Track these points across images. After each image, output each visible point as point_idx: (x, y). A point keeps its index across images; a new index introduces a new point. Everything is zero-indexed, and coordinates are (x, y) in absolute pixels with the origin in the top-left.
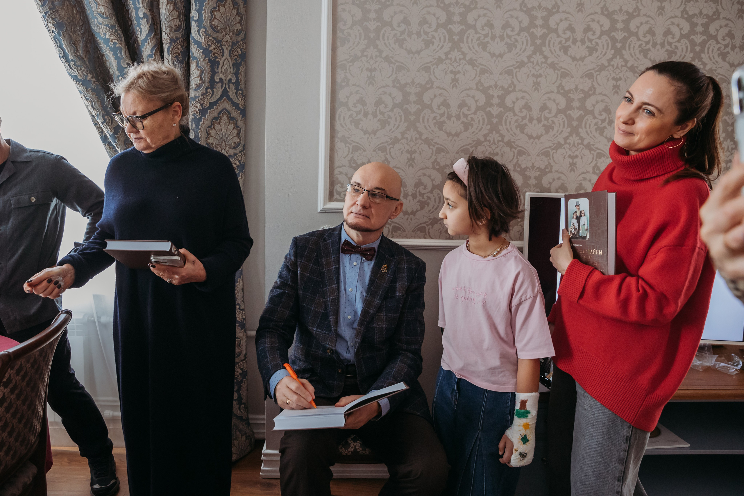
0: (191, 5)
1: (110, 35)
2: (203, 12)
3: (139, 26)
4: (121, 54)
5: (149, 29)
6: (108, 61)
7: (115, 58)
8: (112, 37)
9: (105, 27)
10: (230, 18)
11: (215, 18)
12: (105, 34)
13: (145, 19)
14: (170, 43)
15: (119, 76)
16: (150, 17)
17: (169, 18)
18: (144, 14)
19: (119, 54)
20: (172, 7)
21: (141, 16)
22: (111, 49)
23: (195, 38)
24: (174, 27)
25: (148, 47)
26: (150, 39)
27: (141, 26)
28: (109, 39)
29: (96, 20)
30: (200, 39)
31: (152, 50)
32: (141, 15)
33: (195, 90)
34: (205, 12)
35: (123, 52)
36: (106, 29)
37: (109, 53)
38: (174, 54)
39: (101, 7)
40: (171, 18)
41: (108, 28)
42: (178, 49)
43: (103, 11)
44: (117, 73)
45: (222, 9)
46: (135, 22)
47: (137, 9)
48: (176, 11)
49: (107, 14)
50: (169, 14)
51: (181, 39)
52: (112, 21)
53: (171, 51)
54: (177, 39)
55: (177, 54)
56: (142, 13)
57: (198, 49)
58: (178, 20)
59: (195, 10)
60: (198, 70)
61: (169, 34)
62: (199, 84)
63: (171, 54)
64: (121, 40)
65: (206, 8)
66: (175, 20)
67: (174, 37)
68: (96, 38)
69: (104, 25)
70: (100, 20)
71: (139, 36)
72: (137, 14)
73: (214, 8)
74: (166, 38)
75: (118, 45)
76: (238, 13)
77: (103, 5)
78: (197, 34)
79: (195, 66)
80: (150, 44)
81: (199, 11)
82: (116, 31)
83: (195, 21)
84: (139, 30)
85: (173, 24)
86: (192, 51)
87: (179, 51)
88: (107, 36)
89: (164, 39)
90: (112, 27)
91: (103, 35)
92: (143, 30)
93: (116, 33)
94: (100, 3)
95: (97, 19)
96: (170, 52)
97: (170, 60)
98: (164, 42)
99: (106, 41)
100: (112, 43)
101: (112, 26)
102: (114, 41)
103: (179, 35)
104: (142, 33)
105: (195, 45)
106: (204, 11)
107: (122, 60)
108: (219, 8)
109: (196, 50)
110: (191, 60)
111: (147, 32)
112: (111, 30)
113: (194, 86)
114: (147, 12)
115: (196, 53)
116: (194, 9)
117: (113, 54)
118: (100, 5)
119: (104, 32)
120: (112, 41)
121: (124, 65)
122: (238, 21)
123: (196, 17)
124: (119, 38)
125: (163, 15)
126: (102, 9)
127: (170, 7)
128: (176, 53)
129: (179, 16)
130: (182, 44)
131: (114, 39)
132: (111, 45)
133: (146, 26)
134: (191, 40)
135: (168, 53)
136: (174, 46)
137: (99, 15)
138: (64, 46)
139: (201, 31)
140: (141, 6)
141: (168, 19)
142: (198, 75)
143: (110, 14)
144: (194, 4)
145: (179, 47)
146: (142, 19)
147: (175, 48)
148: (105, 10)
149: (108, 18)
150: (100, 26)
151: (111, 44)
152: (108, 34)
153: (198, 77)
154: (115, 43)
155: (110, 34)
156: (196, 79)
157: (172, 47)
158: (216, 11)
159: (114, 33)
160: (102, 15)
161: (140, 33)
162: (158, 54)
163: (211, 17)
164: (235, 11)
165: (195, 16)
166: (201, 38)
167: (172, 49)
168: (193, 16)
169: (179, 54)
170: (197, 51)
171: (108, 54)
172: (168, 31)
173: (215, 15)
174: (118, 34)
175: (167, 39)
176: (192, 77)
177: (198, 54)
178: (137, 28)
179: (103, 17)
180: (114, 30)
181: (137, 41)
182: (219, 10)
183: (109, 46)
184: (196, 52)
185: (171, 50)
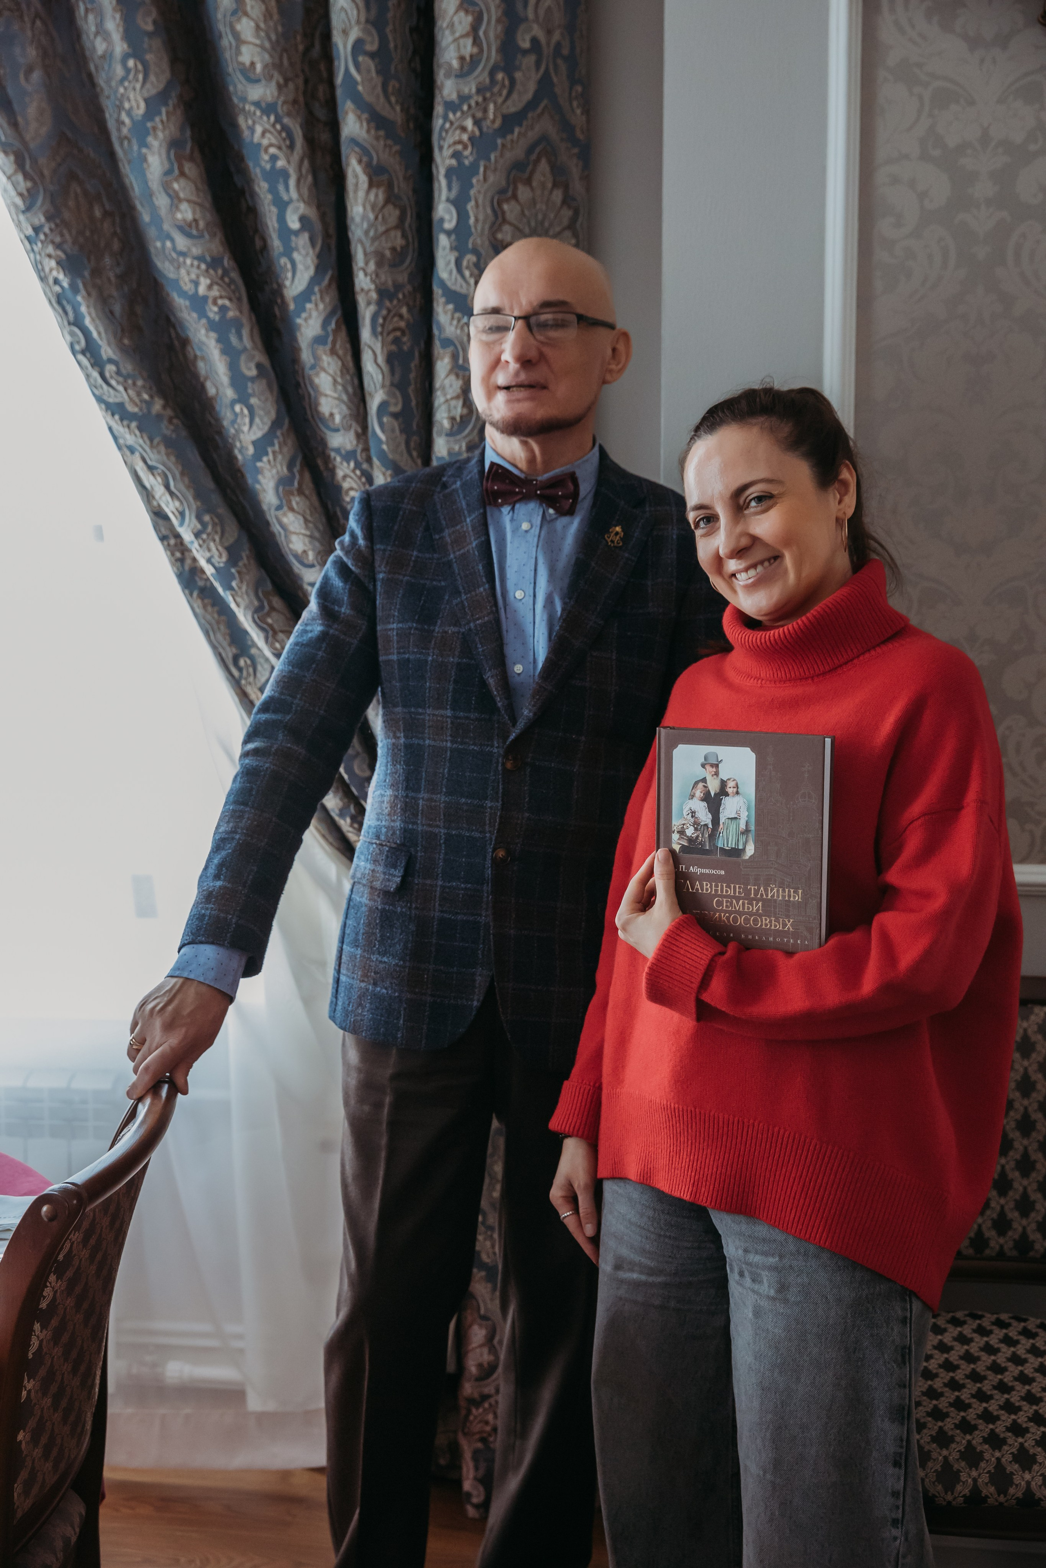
0: (436, 186)
1: (210, 287)
2: (470, 206)
3: (288, 251)
4: (240, 338)
5: (316, 261)
6: (203, 358)
7: (224, 352)
8: (215, 292)
9: (196, 263)
10: (545, 216)
11: (504, 221)
12: (196, 284)
13: (306, 236)
14: (380, 303)
15: (233, 403)
16: (318, 226)
17: (376, 230)
18: (302, 219)
19: (234, 340)
20: (381, 197)
21: (295, 225)
22: (212, 326)
23: (449, 284)
24: (388, 253)
25: (314, 314)
26: (321, 291)
27: (295, 255)
28: (205, 298)
29: (168, 244)
30: (461, 286)
31: (325, 324)
32: (293, 221)
33: (451, 434)
34: (477, 205)
35: (245, 332)
36: (198, 267)
37: (207, 336)
38: (388, 334)
39: (184, 206)
40: (381, 229)
41: (203, 266)
42: (401, 317)
43: (189, 216)
44: (230, 393)
45: (523, 193)
46: (276, 243)
47: (282, 206)
48: (395, 206)
49: (202, 224)
50: (376, 218)
51: (408, 288)
52: (216, 246)
53: (383, 326)
54: (398, 287)
55: (398, 334)
56: (295, 218)
57: (457, 315)
58: (399, 234)
59: (448, 200)
60: (457, 376)
61: (377, 275)
62: (461, 417)
63: (382, 333)
64: (239, 299)
65: (479, 192)
66: (393, 233)
67: (390, 283)
68: (168, 295)
69: (195, 258)
70: (182, 242)
71: (287, 283)
72: (282, 219)
73: (502, 192)
74: (366, 288)
75: (231, 314)
76: (567, 200)
77: (189, 201)
78: (455, 271)
79: (449, 367)
80: (321, 306)
81: (459, 203)
82: (226, 273)
83: (448, 233)
84: (289, 266)
85: (386, 246)
86: (438, 324)
87: (402, 324)
88: (202, 290)
89: (362, 290)
90: (214, 263)
91: (188, 287)
92: (300, 267)
93: (227, 280)
94: (182, 195)
95: (173, 241)
96: (379, 329)
97: (378, 351)
98: (361, 300)
99: (199, 303)
100: (216, 309)
101: (213, 259)
102: (220, 302)
103: (403, 277)
104: (298, 274)
105: (448, 302)
106: (472, 203)
107: (243, 358)
108: (515, 189)
109: (453, 318)
110: (438, 348)
111: (311, 271)
112: (211, 272)
113: (446, 424)
114: (312, 213)
115: (453, 329)
116: (444, 197)
117: (218, 341)
118: (180, 200)
119: (193, 276)
120: (215, 303)
121: (249, 369)
122: (565, 222)
123: (450, 221)
124: (234, 292)
125: (358, 219)
126: (186, 213)
127: (376, 196)
128: (395, 330)
129: (402, 219)
130: (411, 303)
131: (221, 297)
132: (211, 315)
133: (307, 254)
134: (437, 291)
135: (374, 332)
136: (389, 311)
137: (181, 229)
138: (88, 322)
139: (465, 263)
140: (294, 194)
141: (372, 233)
142: (459, 391)
143: (207, 225)
144: (443, 182)
145: (404, 310)
146: (296, 233)
147: (392, 314)
148: (194, 213)
149: (202, 236)
150: (181, 259)
151: (213, 311)
152: (204, 282)
153: (457, 397)
154: (223, 309)
155: (208, 281)
156: (453, 403)
157: (384, 312)
158: (507, 200)
159: (222, 278)
160: (185, 229)
161: (289, 275)
162: (343, 334)
163: (491, 218)
164: (557, 196)
165: (447, 217)
166: (464, 285)
167: (385, 319)
168: (442, 220)
169: (403, 333)
170: (455, 322)
171: (204, 339)
172: (372, 266)
173: (503, 213)
174: (232, 281)
175: (369, 290)
176: (439, 399)
177: (459, 331)
178: (283, 261)
179: (189, 235)
180: (220, 272)
181: (282, 296)
182: (515, 197)
183: (208, 318)
184: (451, 324)
185: (381, 321)
